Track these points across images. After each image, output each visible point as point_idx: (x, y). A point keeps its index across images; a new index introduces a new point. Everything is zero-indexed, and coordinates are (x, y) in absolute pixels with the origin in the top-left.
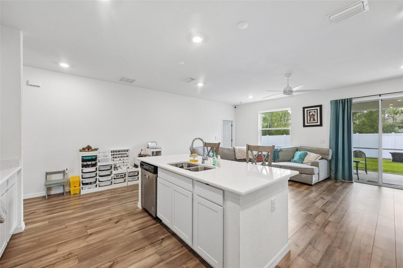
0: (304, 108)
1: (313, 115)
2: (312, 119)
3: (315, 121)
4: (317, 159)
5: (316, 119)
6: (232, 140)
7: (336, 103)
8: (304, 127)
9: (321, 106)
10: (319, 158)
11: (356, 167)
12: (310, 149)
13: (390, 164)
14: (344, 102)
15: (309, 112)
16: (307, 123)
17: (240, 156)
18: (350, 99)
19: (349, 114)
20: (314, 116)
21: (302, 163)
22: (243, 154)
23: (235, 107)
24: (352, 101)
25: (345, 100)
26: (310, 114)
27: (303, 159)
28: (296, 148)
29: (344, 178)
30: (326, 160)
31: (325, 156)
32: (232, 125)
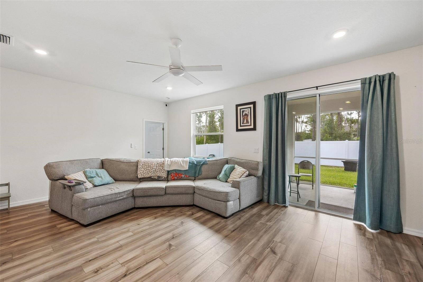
0: (237, 106)
1: (246, 115)
2: (245, 121)
3: (249, 123)
4: (243, 176)
5: (249, 121)
6: (163, 149)
7: (269, 98)
8: (237, 131)
9: (254, 103)
10: (245, 175)
11: (297, 183)
12: (239, 162)
13: (341, 174)
14: (278, 97)
15: (242, 111)
16: (241, 126)
17: (144, 174)
18: (284, 93)
19: (283, 114)
20: (248, 116)
21: (227, 182)
22: (148, 170)
23: (166, 105)
24: (287, 96)
25: (279, 94)
26: (244, 114)
27: (229, 175)
28: (226, 160)
29: (276, 199)
30: (255, 176)
31: (253, 172)
32: (163, 129)
